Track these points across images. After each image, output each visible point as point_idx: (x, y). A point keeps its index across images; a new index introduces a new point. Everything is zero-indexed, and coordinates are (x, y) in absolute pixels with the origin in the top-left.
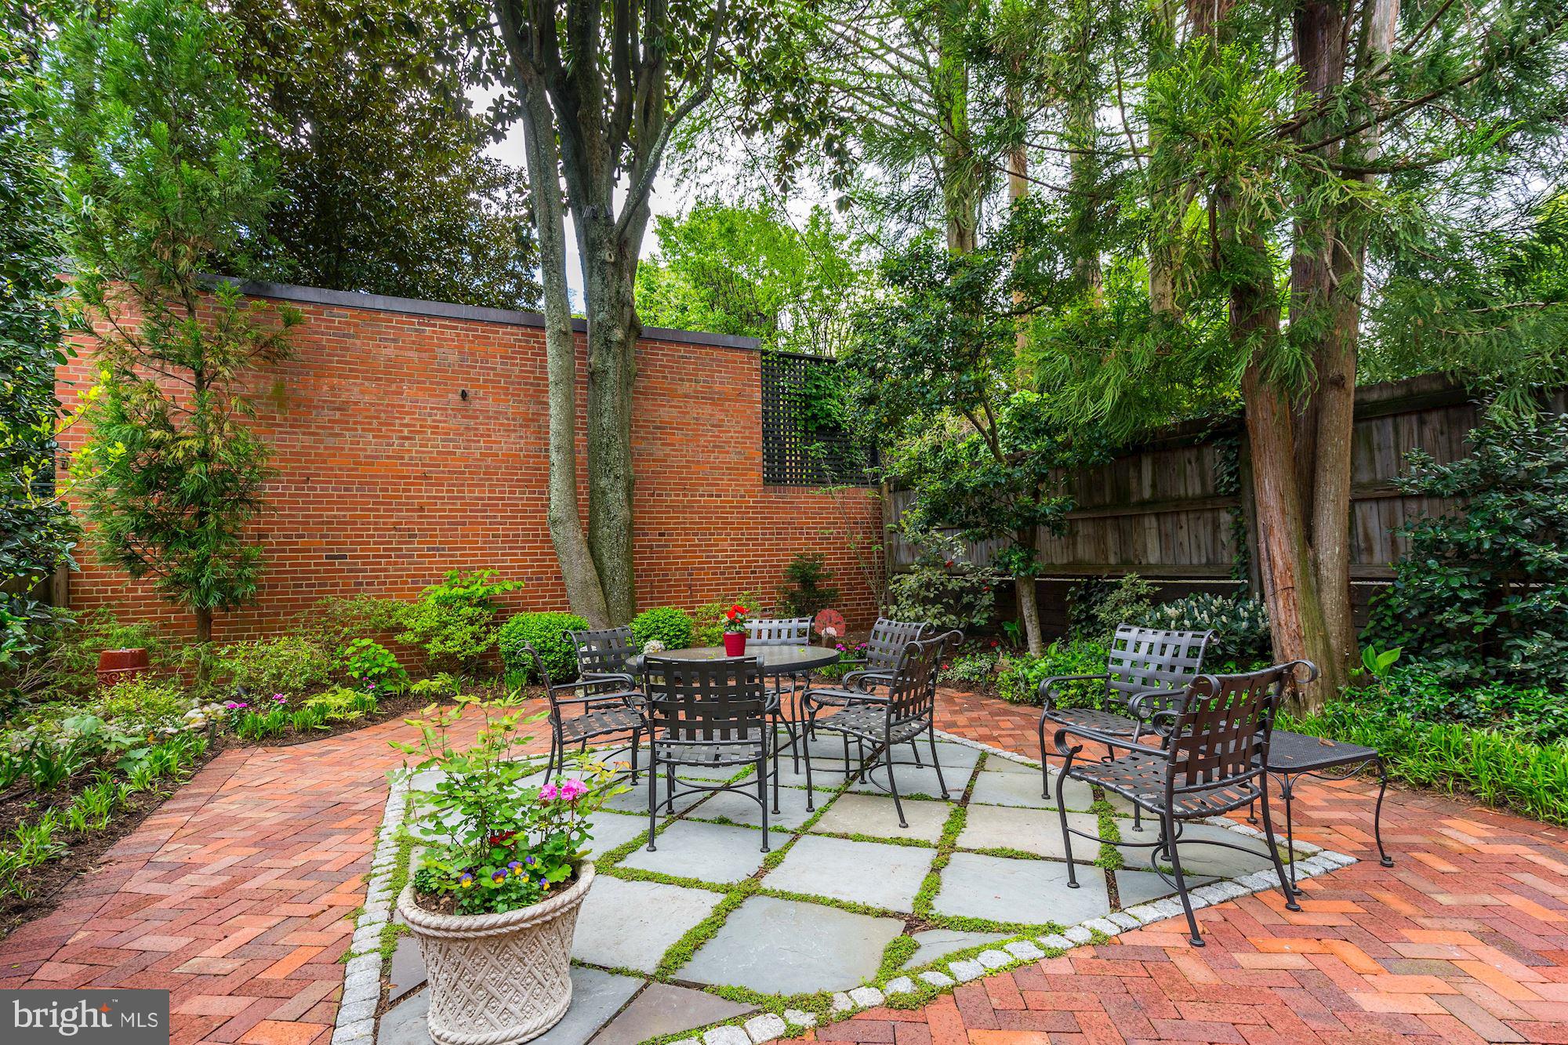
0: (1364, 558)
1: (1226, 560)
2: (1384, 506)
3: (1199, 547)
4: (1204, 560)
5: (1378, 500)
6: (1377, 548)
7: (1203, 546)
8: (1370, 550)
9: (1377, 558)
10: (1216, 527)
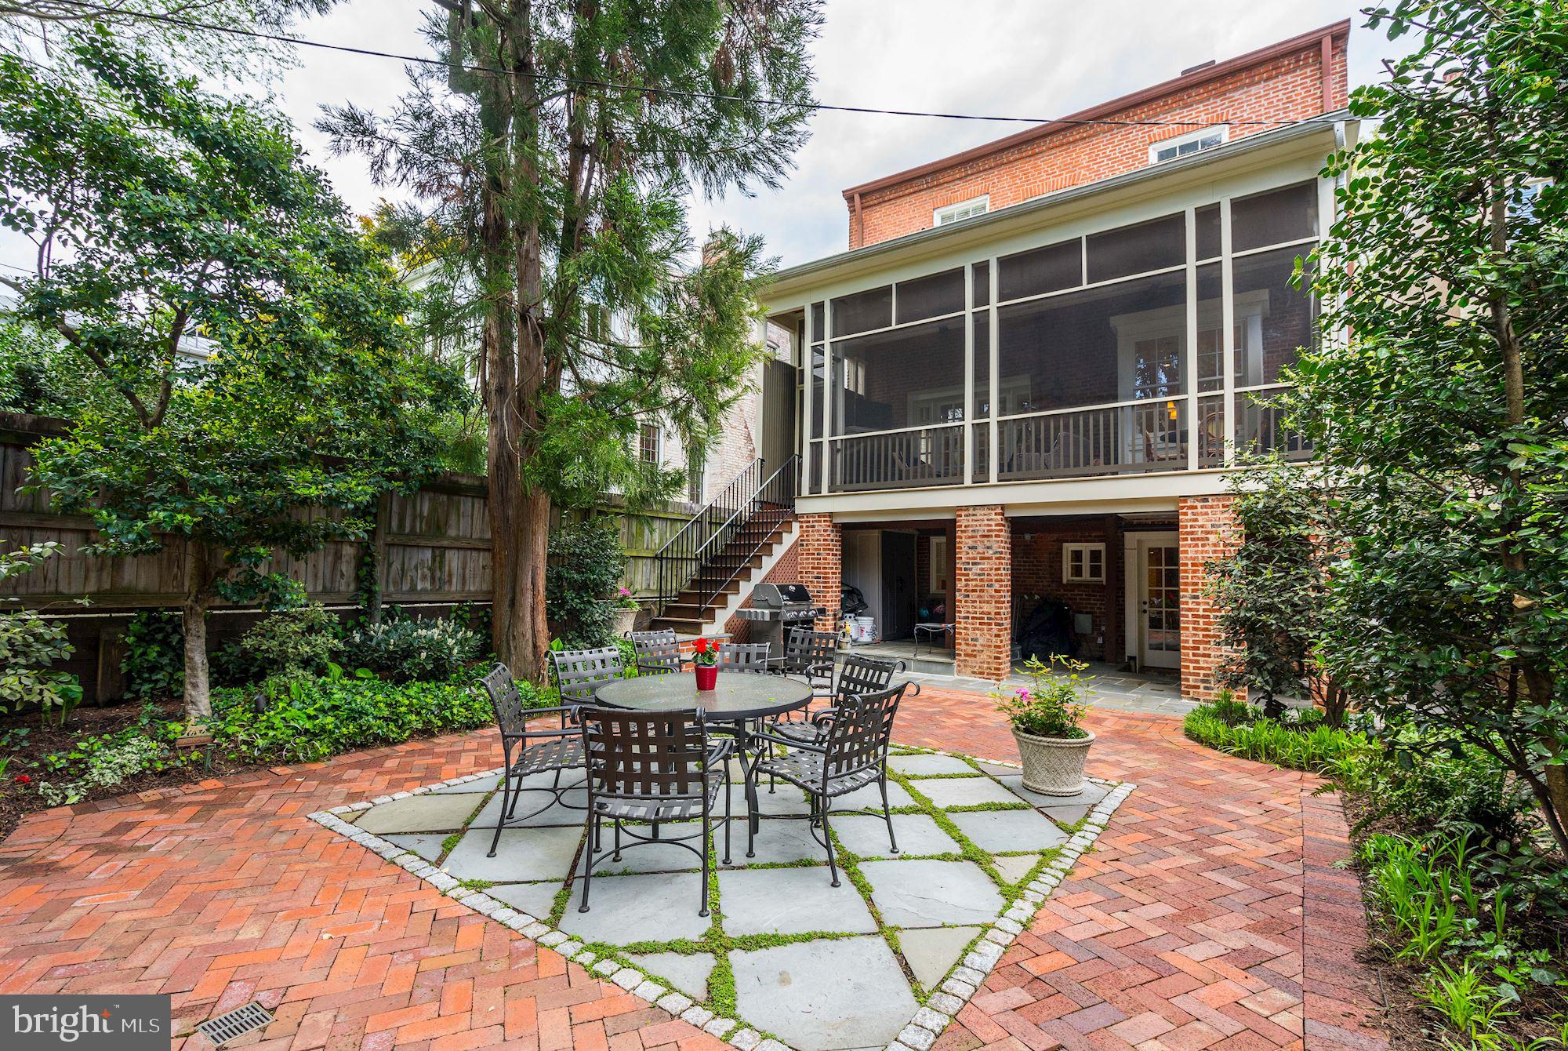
0: (446, 587)
1: (343, 588)
2: (462, 553)
3: (316, 576)
4: (320, 588)
5: (458, 549)
6: (454, 580)
7: (320, 574)
8: (450, 581)
9: (453, 588)
10: (338, 557)
